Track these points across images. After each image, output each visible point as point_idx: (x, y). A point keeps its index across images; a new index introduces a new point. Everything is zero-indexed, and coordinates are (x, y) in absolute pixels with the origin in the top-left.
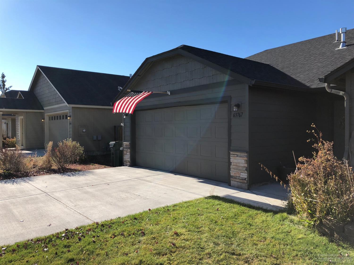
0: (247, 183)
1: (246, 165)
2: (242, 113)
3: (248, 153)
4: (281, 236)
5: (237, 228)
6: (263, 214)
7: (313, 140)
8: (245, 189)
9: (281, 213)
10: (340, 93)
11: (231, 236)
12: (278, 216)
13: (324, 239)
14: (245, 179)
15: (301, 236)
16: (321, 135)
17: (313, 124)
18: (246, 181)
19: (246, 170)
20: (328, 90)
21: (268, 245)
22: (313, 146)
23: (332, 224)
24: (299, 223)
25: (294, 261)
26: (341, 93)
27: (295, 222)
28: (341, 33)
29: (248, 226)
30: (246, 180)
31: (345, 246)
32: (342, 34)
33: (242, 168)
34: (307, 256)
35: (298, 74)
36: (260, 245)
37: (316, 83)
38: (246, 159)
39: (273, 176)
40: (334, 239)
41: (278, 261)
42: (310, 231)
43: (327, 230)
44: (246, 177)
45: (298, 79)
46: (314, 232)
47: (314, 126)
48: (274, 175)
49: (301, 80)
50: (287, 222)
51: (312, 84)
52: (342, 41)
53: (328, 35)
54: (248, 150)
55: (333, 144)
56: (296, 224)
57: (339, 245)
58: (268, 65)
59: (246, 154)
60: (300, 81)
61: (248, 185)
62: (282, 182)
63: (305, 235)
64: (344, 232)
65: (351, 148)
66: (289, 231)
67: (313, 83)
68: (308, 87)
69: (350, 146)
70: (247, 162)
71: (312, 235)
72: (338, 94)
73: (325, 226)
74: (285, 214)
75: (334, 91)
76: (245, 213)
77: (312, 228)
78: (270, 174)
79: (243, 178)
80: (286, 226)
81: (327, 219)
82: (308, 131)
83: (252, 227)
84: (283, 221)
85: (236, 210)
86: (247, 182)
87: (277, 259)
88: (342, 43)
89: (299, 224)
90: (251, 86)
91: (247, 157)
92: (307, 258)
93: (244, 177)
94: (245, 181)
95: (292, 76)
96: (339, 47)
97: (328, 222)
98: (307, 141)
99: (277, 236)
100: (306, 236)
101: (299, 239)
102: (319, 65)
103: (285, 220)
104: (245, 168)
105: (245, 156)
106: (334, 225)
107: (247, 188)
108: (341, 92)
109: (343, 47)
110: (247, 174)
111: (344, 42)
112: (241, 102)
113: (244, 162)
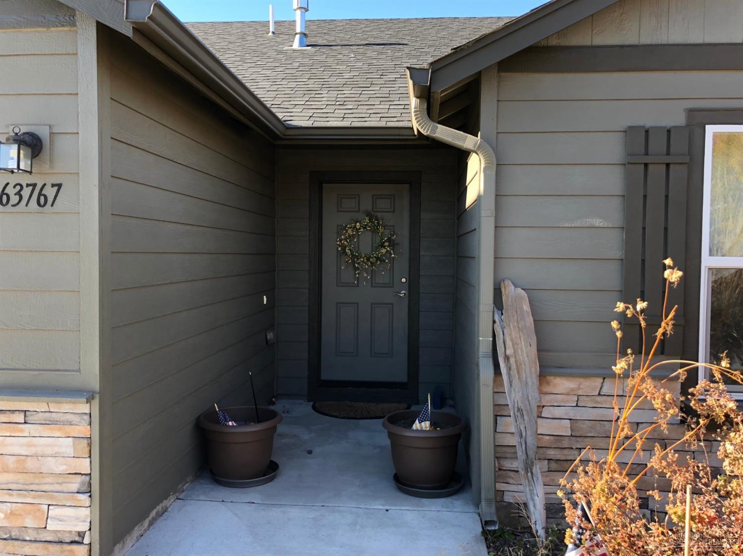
1: (84, 465)
2: (59, 186)
3: (97, 398)
10: (465, 139)
14: (77, 539)
18: (81, 547)
20: (423, 126)
26: (470, 141)
30: (81, 543)
32: (298, 13)
33: (61, 480)
38: (83, 429)
44: (84, 527)
52: (298, 30)
54: (97, 387)
59: (85, 408)
65: (505, 342)
69: (500, 335)
70: (90, 445)
72: (458, 144)
75: (444, 132)
79: (65, 532)
86: (90, 552)
88: (298, 36)
90: (129, 33)
91: (90, 424)
93: (69, 529)
94: (75, 546)
96: (292, 45)
104: (79, 479)
105: (75, 419)
108: (469, 135)
109: (301, 44)
110: (87, 511)
111: (304, 35)
112: (50, 127)
113: (70, 451)
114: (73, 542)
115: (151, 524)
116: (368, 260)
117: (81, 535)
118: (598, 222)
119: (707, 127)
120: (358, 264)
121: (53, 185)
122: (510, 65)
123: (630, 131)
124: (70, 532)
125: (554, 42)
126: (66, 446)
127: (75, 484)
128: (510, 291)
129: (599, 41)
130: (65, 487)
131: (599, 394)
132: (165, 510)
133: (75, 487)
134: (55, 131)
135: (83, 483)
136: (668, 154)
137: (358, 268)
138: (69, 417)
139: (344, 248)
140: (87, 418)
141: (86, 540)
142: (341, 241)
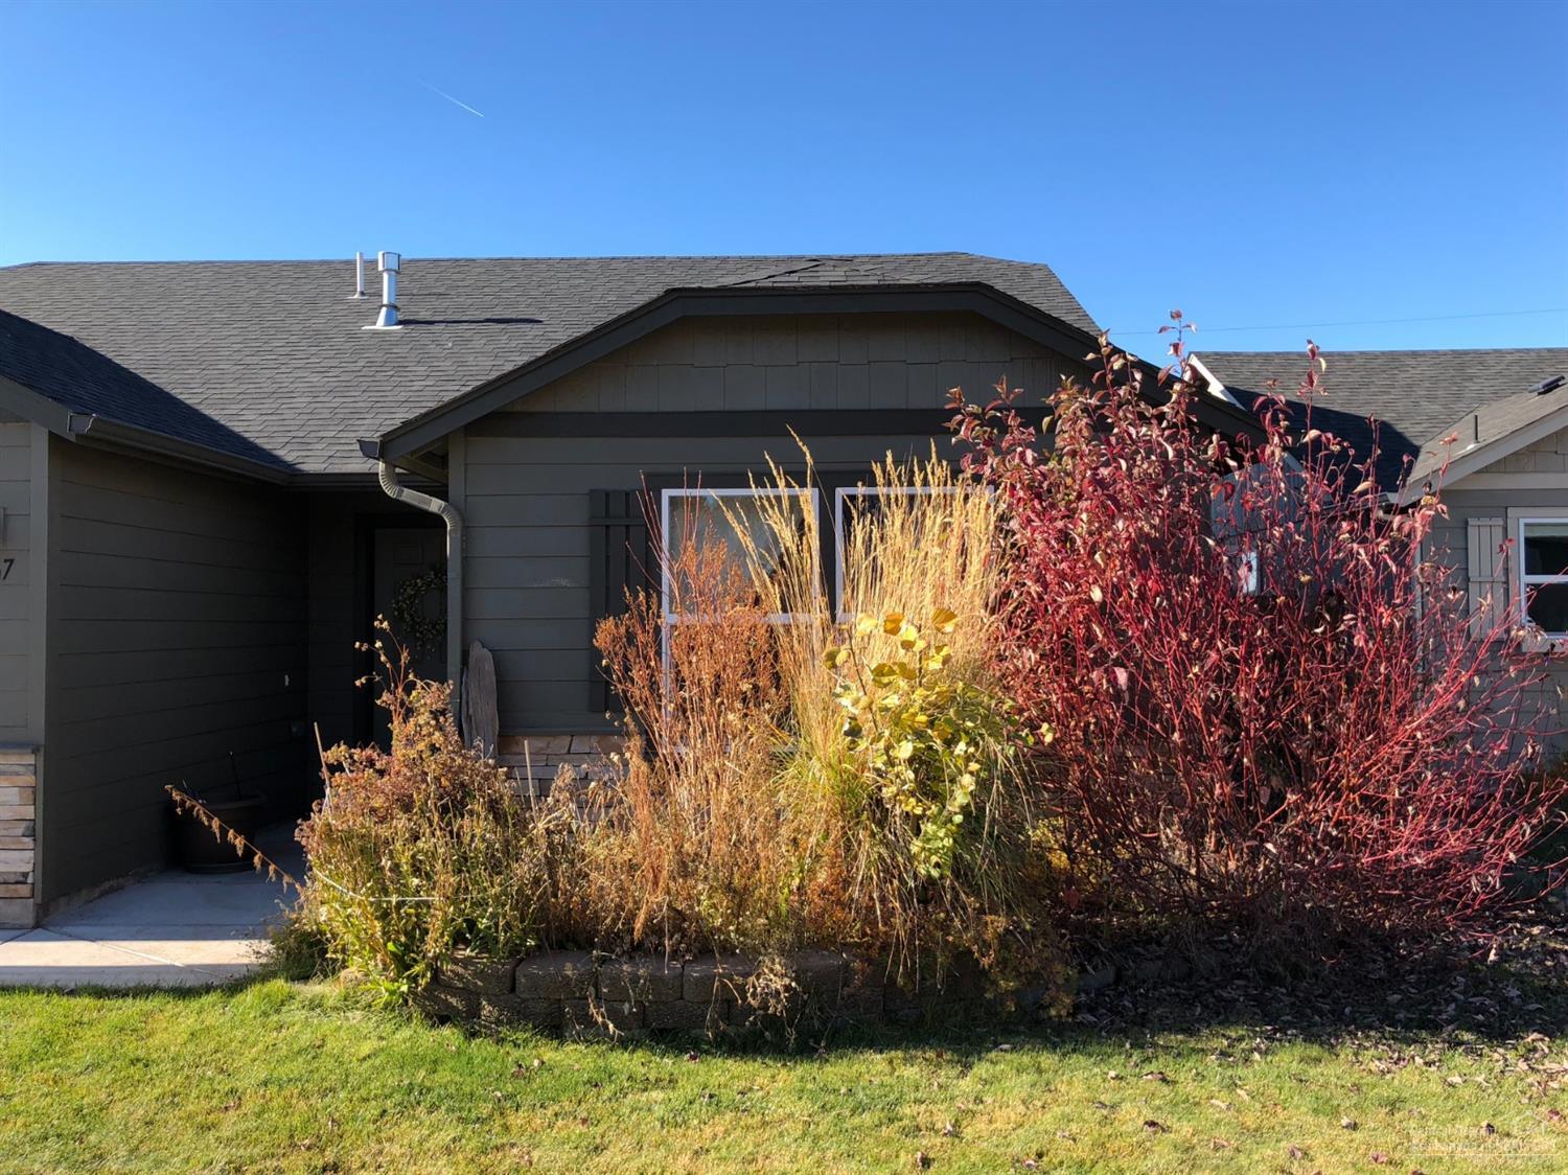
0: (33, 896)
1: (29, 812)
2: (12, 561)
3: (42, 752)
4: (297, 1067)
5: (89, 1089)
6: (173, 1007)
7: (377, 679)
8: (21, 928)
9: (258, 986)
10: (429, 503)
11: (80, 1127)
12: (249, 997)
13: (449, 1034)
14: (21, 879)
15: (366, 1048)
16: (405, 657)
17: (380, 617)
18: (24, 886)
19: (31, 833)
20: (390, 490)
21: (263, 1112)
22: (378, 702)
23: (475, 974)
24: (348, 1002)
25: (383, 1135)
26: (435, 505)
27: (331, 1003)
28: (380, 268)
29: (136, 1072)
30: (25, 883)
31: (521, 1036)
32: (385, 276)
33: (7, 826)
34: (418, 1103)
35: (233, 406)
36: (230, 1124)
37: (318, 453)
38: (30, 779)
39: (224, 833)
40: (480, 1025)
41: (327, 1153)
42: (393, 1022)
43: (453, 1001)
44: (28, 868)
45: (237, 427)
46: (409, 1019)
47: (385, 625)
48: (231, 831)
49: (257, 435)
50: (295, 1014)
51: (304, 453)
52: (385, 301)
53: (322, 263)
54: (42, 740)
55: (452, 691)
56: (335, 1009)
57: (500, 1041)
58: (70, 341)
59: (30, 759)
60: (247, 435)
61: (38, 906)
62: (259, 854)
63: (381, 1038)
64: (513, 990)
65: (467, 703)
66: (318, 1043)
67: (309, 453)
68: (290, 466)
69: (464, 696)
70: (34, 793)
71: (406, 1032)
72: (425, 507)
73: (449, 988)
74: (279, 985)
75: (410, 496)
76: (90, 1024)
77: (397, 1008)
78: (214, 826)
79: (10, 873)
80: (296, 1028)
81: (456, 961)
82: (361, 646)
83: (154, 1070)
84: (278, 1011)
85: (34, 1021)
86: (33, 890)
87: (323, 1151)
88: (384, 310)
89: (347, 1008)
90: (73, 439)
91: (35, 774)
92: (421, 1111)
93: (13, 870)
94: (19, 886)
95: (207, 412)
96: (375, 323)
97: (460, 970)
98: (358, 683)
99: (283, 1071)
100: (384, 1043)
101: (364, 1059)
102: (315, 378)
103: (284, 1009)
104: (24, 824)
105: (21, 769)
106: (480, 974)
107: (29, 919)
108: (434, 499)
109: (388, 323)
110: (31, 854)
111: (393, 307)
112: (5, 509)
113: (16, 800)
114: (17, 883)
115: (103, 894)
116: (434, 627)
117: (25, 875)
118: (564, 582)
119: (664, 491)
120: (421, 633)
121: (6, 561)
122: (475, 428)
123: (592, 493)
124: (15, 873)
125: (518, 408)
126: (13, 795)
127: (20, 829)
128: (477, 651)
129: (560, 407)
130: (11, 832)
131: (569, 752)
132: (120, 888)
133: (20, 831)
134: (8, 512)
135: (27, 828)
136: (627, 516)
137: (418, 639)
138: (17, 769)
139: (401, 612)
140: (32, 768)
141: (30, 880)
142: (398, 602)
